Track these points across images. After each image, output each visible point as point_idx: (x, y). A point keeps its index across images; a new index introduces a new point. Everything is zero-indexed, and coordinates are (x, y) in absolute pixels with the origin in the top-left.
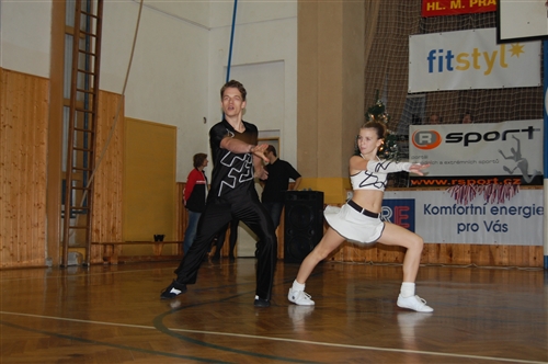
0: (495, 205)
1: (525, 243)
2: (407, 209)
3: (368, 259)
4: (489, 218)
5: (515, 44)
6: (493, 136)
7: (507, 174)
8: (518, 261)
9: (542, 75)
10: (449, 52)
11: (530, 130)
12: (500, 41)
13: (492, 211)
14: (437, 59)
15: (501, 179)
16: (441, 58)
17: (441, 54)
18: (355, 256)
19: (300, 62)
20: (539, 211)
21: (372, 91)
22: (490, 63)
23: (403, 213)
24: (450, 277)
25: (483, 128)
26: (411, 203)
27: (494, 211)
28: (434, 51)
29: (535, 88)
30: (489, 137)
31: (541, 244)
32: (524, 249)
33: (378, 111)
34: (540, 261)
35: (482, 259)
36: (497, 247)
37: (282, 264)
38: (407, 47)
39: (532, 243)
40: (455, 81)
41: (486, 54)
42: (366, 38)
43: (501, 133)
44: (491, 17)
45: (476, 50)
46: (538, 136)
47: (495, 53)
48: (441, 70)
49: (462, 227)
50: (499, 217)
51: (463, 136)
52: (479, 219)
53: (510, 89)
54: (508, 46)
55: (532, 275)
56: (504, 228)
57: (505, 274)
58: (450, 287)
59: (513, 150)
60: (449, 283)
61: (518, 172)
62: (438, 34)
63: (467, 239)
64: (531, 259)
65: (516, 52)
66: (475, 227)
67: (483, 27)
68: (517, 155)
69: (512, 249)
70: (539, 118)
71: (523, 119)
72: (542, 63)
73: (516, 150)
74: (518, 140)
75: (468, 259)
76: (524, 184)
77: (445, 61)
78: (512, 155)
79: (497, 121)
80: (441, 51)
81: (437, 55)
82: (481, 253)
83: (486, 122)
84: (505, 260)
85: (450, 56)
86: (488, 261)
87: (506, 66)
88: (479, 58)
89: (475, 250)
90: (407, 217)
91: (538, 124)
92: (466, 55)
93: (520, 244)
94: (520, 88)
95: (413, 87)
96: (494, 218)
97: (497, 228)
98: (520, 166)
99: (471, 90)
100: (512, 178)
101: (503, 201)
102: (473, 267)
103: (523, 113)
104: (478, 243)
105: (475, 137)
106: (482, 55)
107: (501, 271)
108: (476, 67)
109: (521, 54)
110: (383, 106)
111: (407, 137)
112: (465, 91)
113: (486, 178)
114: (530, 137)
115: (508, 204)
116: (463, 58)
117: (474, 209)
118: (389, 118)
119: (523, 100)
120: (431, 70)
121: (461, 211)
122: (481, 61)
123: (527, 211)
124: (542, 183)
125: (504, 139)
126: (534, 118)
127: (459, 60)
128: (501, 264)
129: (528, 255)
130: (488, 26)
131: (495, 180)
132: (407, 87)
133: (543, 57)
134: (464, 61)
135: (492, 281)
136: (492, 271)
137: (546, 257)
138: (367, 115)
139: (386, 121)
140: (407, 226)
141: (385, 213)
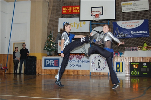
0: (78, 60)
1: (86, 69)
2: (57, 61)
3: (48, 73)
4: (77, 63)
5: (84, 22)
7: (82, 53)
8: (84, 74)
9: (90, 29)
12: (80, 21)
15: (80, 54)
18: (44, 73)
19: (31, 23)
20: (89, 62)
21: (49, 31)
22: (78, 26)
23: (56, 62)
24: (68, 78)
26: (58, 59)
27: (78, 61)
29: (88, 32)
32: (85, 71)
33: (50, 37)
34: (89, 73)
35: (76, 73)
36: (79, 70)
38: (58, 21)
39: (87, 69)
41: (77, 24)
42: (48, 18)
44: (78, 15)
45: (75, 23)
47: (79, 24)
49: (71, 65)
50: (79, 63)
52: (75, 63)
53: (82, 32)
54: (82, 22)
55: (87, 77)
56: (81, 66)
57: (81, 77)
58: (68, 81)
60: (67, 80)
61: (84, 52)
62: (66, 18)
63: (72, 68)
64: (87, 73)
65: (84, 24)
66: (74, 66)
67: (76, 17)
68: (84, 48)
69: (82, 71)
75: (72, 73)
80: (66, 22)
84: (81, 73)
86: (77, 74)
89: (74, 71)
90: (57, 63)
92: (72, 24)
93: (84, 69)
96: (78, 63)
97: (79, 66)
98: (84, 51)
99: (73, 32)
100: (83, 54)
101: (80, 59)
102: (73, 75)
107: (80, 76)
108: (75, 27)
110: (52, 35)
111: (58, 43)
113: (77, 54)
114: (87, 44)
115: (82, 60)
117: (74, 61)
118: (53, 38)
121: (70, 61)
122: (76, 25)
123: (86, 62)
128: (80, 74)
130: (77, 17)
132: (58, 31)
133: (90, 25)
134: (72, 25)
135: (78, 79)
136: (78, 76)
137: (90, 73)
138: (48, 37)
139: (52, 39)
140: (57, 65)
141: (52, 62)
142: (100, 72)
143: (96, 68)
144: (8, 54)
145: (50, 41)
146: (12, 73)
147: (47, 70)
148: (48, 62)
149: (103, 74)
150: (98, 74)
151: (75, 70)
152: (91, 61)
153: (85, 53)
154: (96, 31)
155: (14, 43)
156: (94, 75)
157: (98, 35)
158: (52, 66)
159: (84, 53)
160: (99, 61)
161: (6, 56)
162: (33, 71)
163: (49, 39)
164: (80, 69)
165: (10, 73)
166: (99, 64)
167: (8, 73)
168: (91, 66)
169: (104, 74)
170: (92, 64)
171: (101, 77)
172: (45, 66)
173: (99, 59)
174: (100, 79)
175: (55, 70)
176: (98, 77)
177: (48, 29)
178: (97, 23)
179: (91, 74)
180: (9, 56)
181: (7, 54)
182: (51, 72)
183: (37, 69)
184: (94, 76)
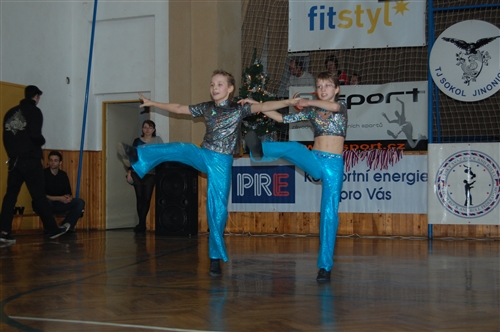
0: (377, 171)
1: (409, 212)
2: (287, 176)
3: (247, 229)
4: (372, 185)
5: (399, 1)
6: (377, 98)
7: (391, 138)
8: (402, 229)
9: (427, 34)
10: (331, 9)
11: (415, 92)
13: (375, 177)
14: (319, 15)
15: (385, 144)
16: (322, 15)
17: (322, 11)
18: (232, 226)
19: (171, 17)
20: (423, 177)
22: (374, 21)
23: (282, 180)
25: (366, 90)
26: (291, 169)
27: (377, 177)
28: (315, 8)
29: (420, 47)
30: (373, 99)
31: (425, 212)
32: (409, 217)
33: (255, 71)
34: (424, 230)
35: (365, 228)
36: (381, 215)
37: (154, 237)
38: (287, 3)
39: (415, 211)
40: (338, 40)
41: (369, 11)
43: (385, 95)
46: (423, 98)
47: (379, 10)
48: (322, 27)
49: (344, 195)
50: (382, 184)
51: (346, 98)
52: (362, 186)
53: (394, 48)
54: (392, 4)
55: (416, 244)
56: (387, 196)
57: (388, 244)
59: (397, 113)
61: (402, 137)
63: (349, 207)
64: (415, 227)
65: (401, 9)
66: (357, 195)
68: (401, 119)
69: (395, 217)
70: (423, 80)
71: (407, 80)
72: (427, 21)
73: (400, 114)
74: (403, 103)
75: (350, 228)
76: (408, 149)
77: (326, 18)
78: (396, 118)
79: (380, 83)
80: (322, 7)
81: (318, 11)
82: (364, 222)
83: (369, 83)
84: (389, 229)
85: (331, 13)
86: (371, 230)
87: (390, 24)
88: (362, 15)
89: (358, 218)
90: (286, 185)
91: (422, 86)
92: (349, 12)
93: (404, 212)
94: (404, 48)
95: (293, 46)
96: (377, 185)
97: (380, 195)
98: (404, 130)
99: (353, 50)
100: (396, 143)
101: (386, 167)
102: (356, 238)
103: (407, 74)
104: (360, 212)
105: (358, 100)
106: (366, 12)
107: (384, 240)
108: (359, 25)
109: (405, 12)
110: (261, 66)
112: (348, 50)
113: (369, 143)
114: (415, 99)
115: (391, 171)
116: (345, 15)
117: (357, 176)
118: (268, 78)
119: (408, 61)
120: (312, 28)
122: (365, 18)
123: (411, 177)
124: (426, 149)
125: (388, 101)
126: (419, 80)
127: (341, 18)
128: (384, 234)
129: (412, 223)
131: (379, 145)
132: (287, 45)
133: (427, 14)
134: (346, 19)
135: (375, 253)
136: (375, 241)
137: (430, 227)
138: (244, 75)
139: (264, 83)
140: (287, 194)
141: (264, 180)
142: (474, 222)
143: (454, 207)
144: (81, 151)
145: (254, 90)
146: (99, 226)
147: (243, 214)
148: (246, 181)
149: (487, 231)
150: (466, 232)
151: (362, 216)
152: (433, 177)
153: (405, 138)
154: (452, 41)
155: (105, 104)
156: (446, 235)
157: (465, 57)
158: (264, 199)
159: (404, 141)
160: (469, 176)
161: (74, 157)
162: (185, 218)
163: (248, 82)
164: (383, 212)
165: (93, 231)
166: (468, 187)
167: (84, 230)
168: (434, 198)
169: (493, 231)
170: (435, 187)
171: (479, 247)
172: (237, 199)
173: (469, 164)
174: (472, 252)
175: (276, 217)
176: (465, 246)
177: (245, 37)
178: (449, 8)
179: (436, 233)
180: (86, 158)
181: (76, 151)
182: (260, 225)
183: (202, 209)
184: (446, 242)
